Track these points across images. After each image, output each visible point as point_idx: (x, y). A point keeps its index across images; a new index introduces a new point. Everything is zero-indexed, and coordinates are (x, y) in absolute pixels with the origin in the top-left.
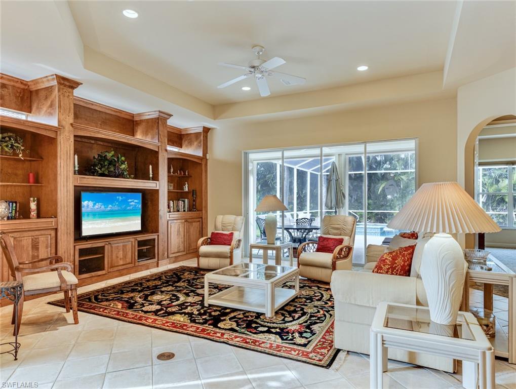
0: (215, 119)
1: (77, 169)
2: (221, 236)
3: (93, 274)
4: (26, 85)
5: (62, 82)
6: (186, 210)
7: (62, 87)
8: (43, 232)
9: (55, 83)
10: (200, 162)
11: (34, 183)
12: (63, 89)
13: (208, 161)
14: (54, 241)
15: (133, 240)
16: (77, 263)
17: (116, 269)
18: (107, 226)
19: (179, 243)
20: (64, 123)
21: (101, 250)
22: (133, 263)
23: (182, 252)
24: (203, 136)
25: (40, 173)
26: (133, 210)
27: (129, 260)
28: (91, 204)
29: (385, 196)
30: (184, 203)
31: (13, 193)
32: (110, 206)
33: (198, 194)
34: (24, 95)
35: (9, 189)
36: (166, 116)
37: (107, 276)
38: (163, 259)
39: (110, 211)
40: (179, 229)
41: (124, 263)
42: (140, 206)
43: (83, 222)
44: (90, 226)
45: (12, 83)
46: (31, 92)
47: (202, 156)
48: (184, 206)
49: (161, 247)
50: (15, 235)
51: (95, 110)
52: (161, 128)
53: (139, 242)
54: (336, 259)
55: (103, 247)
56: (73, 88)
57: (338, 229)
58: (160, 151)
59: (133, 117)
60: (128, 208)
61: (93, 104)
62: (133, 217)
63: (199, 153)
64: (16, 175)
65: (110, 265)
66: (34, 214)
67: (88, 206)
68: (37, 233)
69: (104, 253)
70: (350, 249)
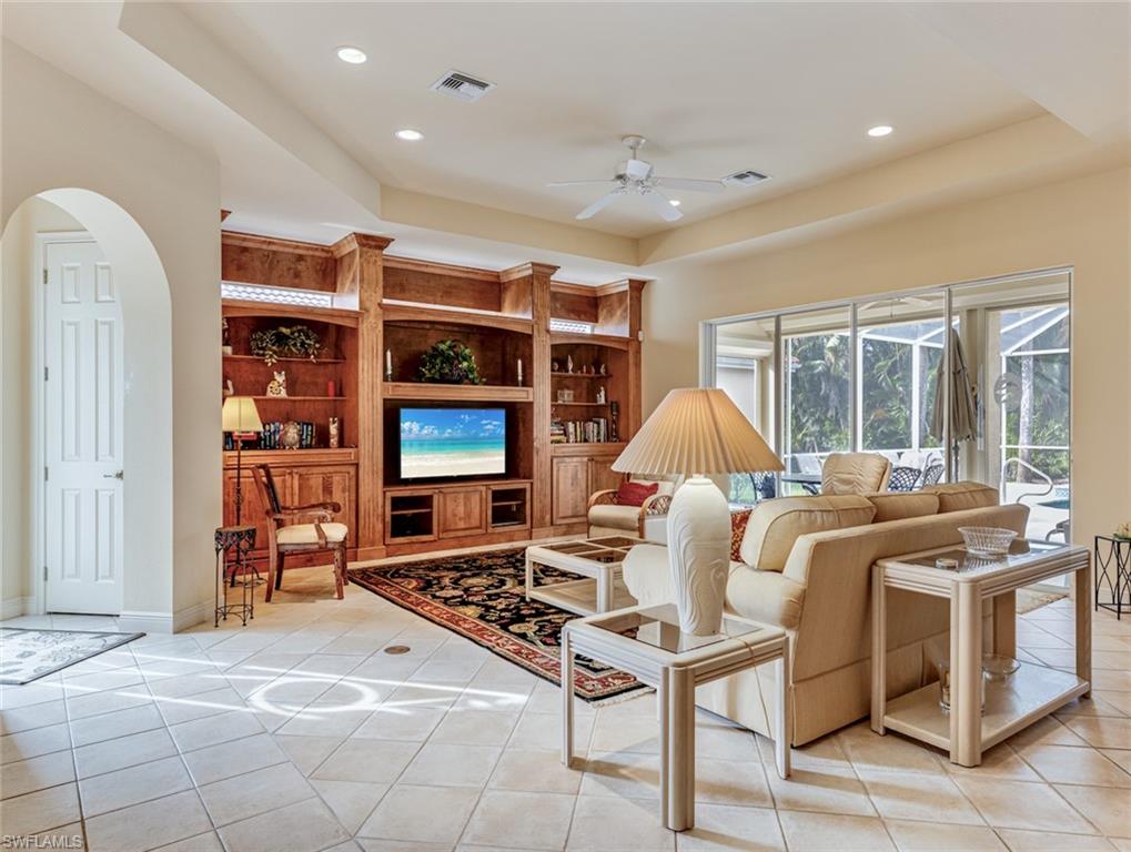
0: (639, 265)
1: (389, 372)
2: (635, 490)
3: (414, 538)
4: (328, 252)
5: (365, 242)
6: (602, 440)
7: (365, 249)
8: (337, 469)
9: (355, 245)
10: (624, 348)
11: (336, 395)
12: (367, 252)
13: (642, 345)
14: (353, 483)
15: (484, 489)
16: (388, 519)
17: (452, 534)
18: (443, 463)
19: (576, 501)
20: (368, 304)
21: (426, 501)
22: (484, 526)
23: (581, 516)
24: (631, 299)
25: (344, 381)
26: (489, 438)
27: (475, 522)
28: (416, 427)
30: (599, 427)
31: (312, 410)
32: (449, 431)
33: (622, 409)
34: (327, 267)
35: (307, 404)
36: (546, 270)
37: (436, 544)
38: (542, 525)
39: (448, 439)
40: (576, 474)
41: (467, 526)
42: (503, 432)
43: (403, 457)
44: (414, 464)
45: (311, 253)
46: (336, 260)
47: (628, 336)
48: (599, 433)
49: (536, 504)
50: (301, 470)
51: (433, 274)
52: (537, 292)
53: (494, 493)
55: (430, 497)
56: (381, 248)
57: (848, 483)
58: (535, 333)
59: (498, 277)
60: (482, 435)
61: (427, 264)
62: (492, 451)
63: (623, 331)
64: (316, 384)
65: (441, 527)
66: (334, 441)
67: (410, 430)
68: (330, 469)
69: (431, 507)
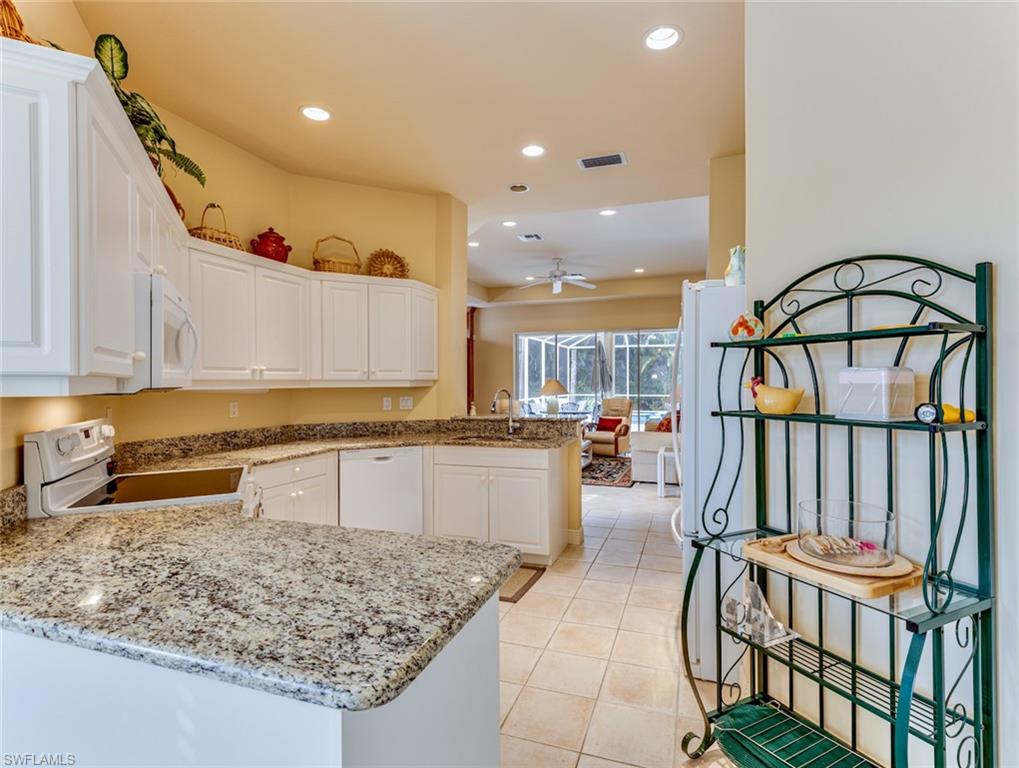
0: (489, 302)
29: (649, 377)
54: (618, 435)
57: (617, 410)
70: (627, 428)
